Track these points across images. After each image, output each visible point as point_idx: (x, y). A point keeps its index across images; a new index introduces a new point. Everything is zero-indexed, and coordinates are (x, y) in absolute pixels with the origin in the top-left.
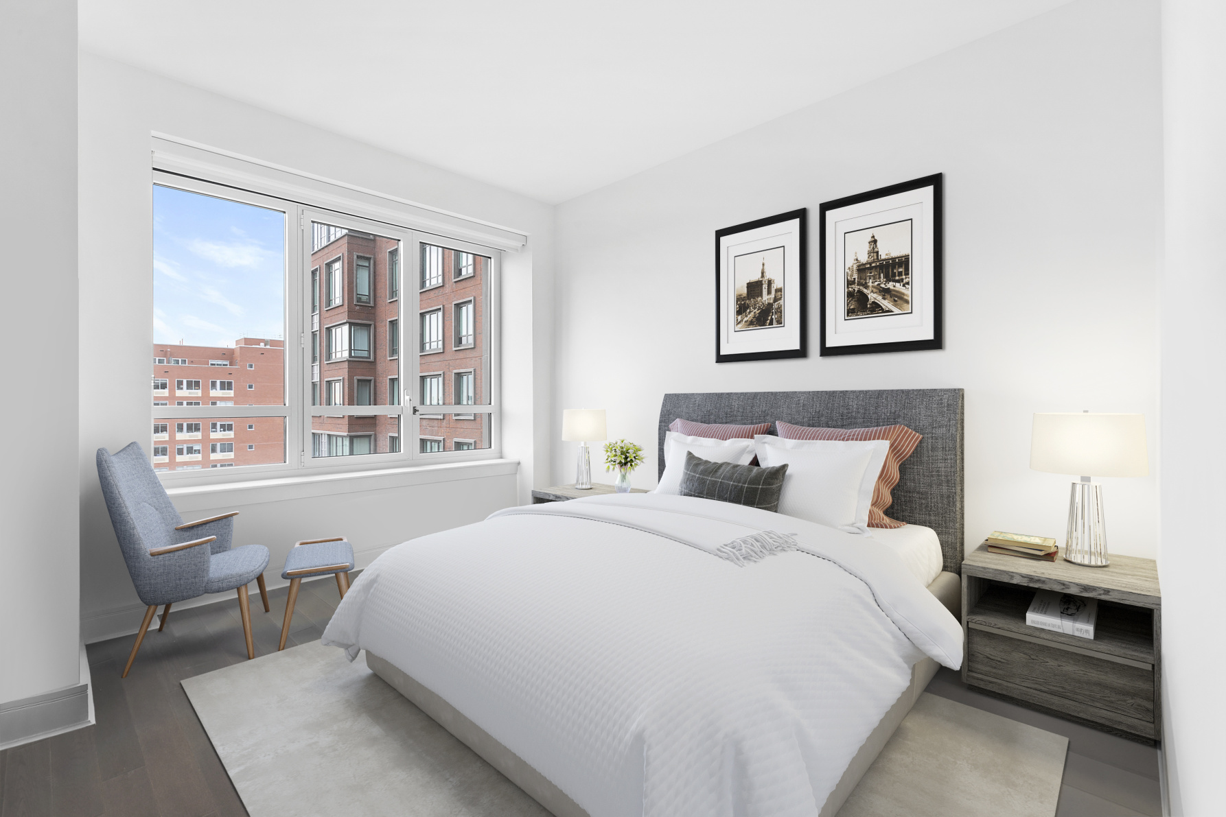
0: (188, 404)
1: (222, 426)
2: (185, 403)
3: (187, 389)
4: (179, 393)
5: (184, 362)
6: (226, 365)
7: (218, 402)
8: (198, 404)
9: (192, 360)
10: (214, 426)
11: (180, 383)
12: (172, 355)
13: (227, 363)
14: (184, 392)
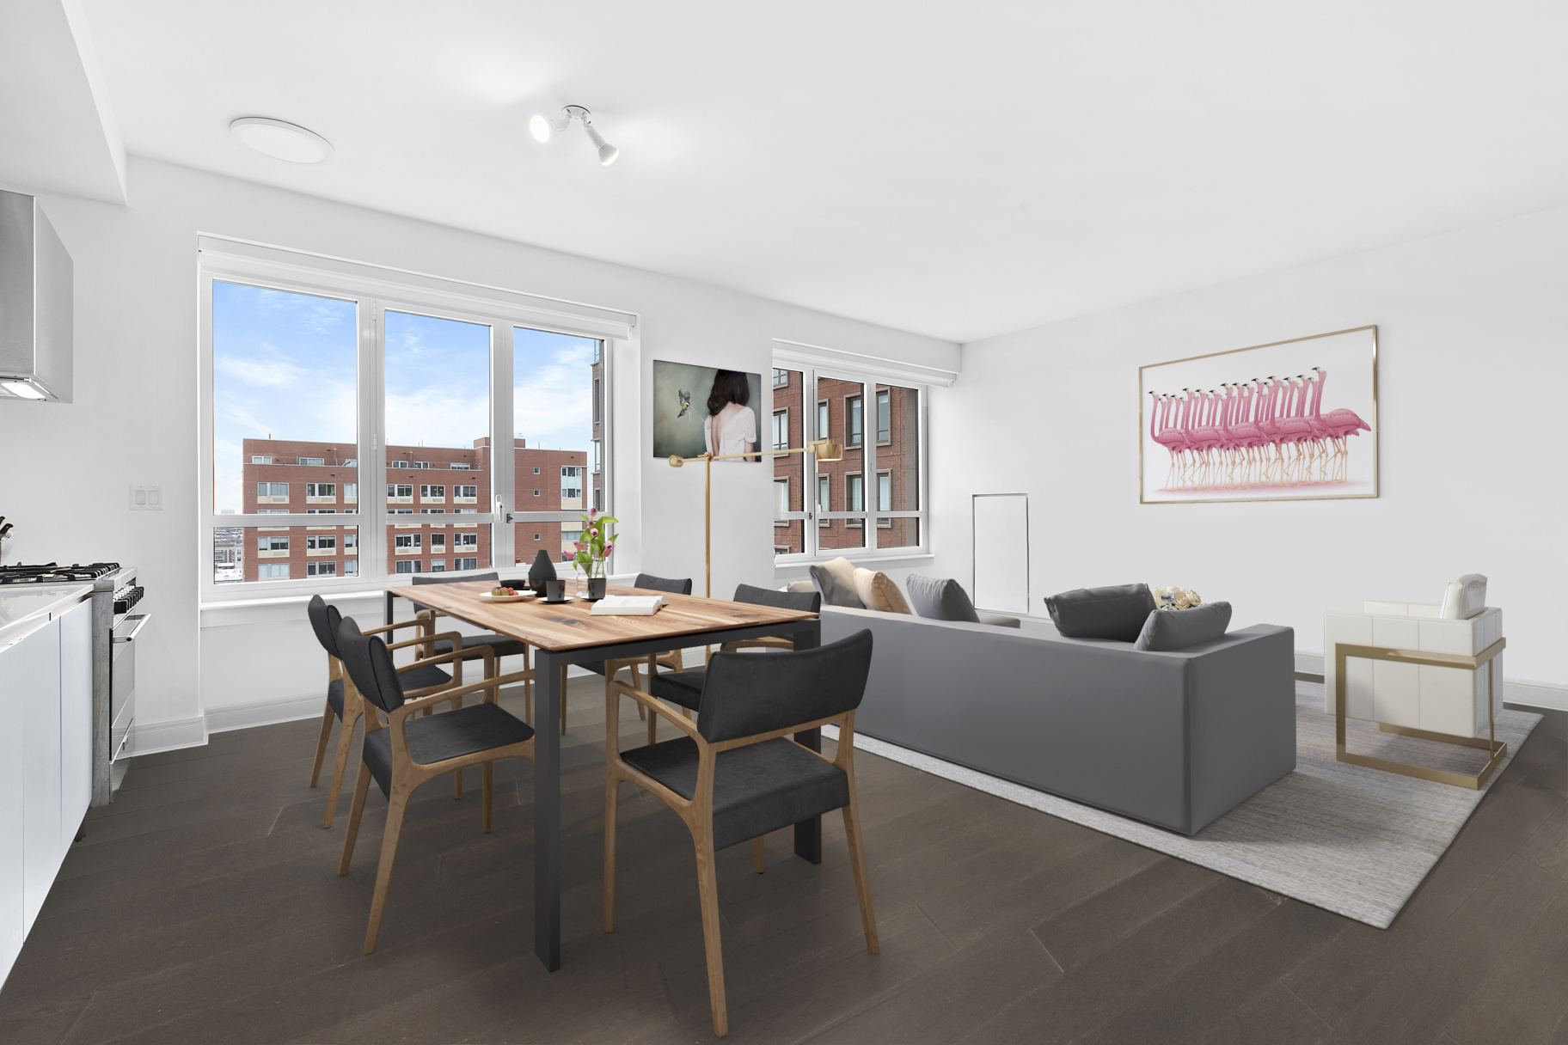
0: (432, 512)
1: (466, 538)
2: (429, 510)
3: (431, 496)
4: (424, 500)
5: (426, 465)
6: (467, 468)
7: (462, 510)
8: (442, 512)
9: (434, 463)
10: (458, 538)
11: (425, 489)
12: (414, 458)
13: (469, 466)
14: (428, 500)
